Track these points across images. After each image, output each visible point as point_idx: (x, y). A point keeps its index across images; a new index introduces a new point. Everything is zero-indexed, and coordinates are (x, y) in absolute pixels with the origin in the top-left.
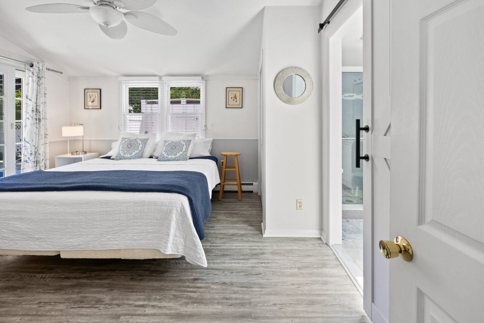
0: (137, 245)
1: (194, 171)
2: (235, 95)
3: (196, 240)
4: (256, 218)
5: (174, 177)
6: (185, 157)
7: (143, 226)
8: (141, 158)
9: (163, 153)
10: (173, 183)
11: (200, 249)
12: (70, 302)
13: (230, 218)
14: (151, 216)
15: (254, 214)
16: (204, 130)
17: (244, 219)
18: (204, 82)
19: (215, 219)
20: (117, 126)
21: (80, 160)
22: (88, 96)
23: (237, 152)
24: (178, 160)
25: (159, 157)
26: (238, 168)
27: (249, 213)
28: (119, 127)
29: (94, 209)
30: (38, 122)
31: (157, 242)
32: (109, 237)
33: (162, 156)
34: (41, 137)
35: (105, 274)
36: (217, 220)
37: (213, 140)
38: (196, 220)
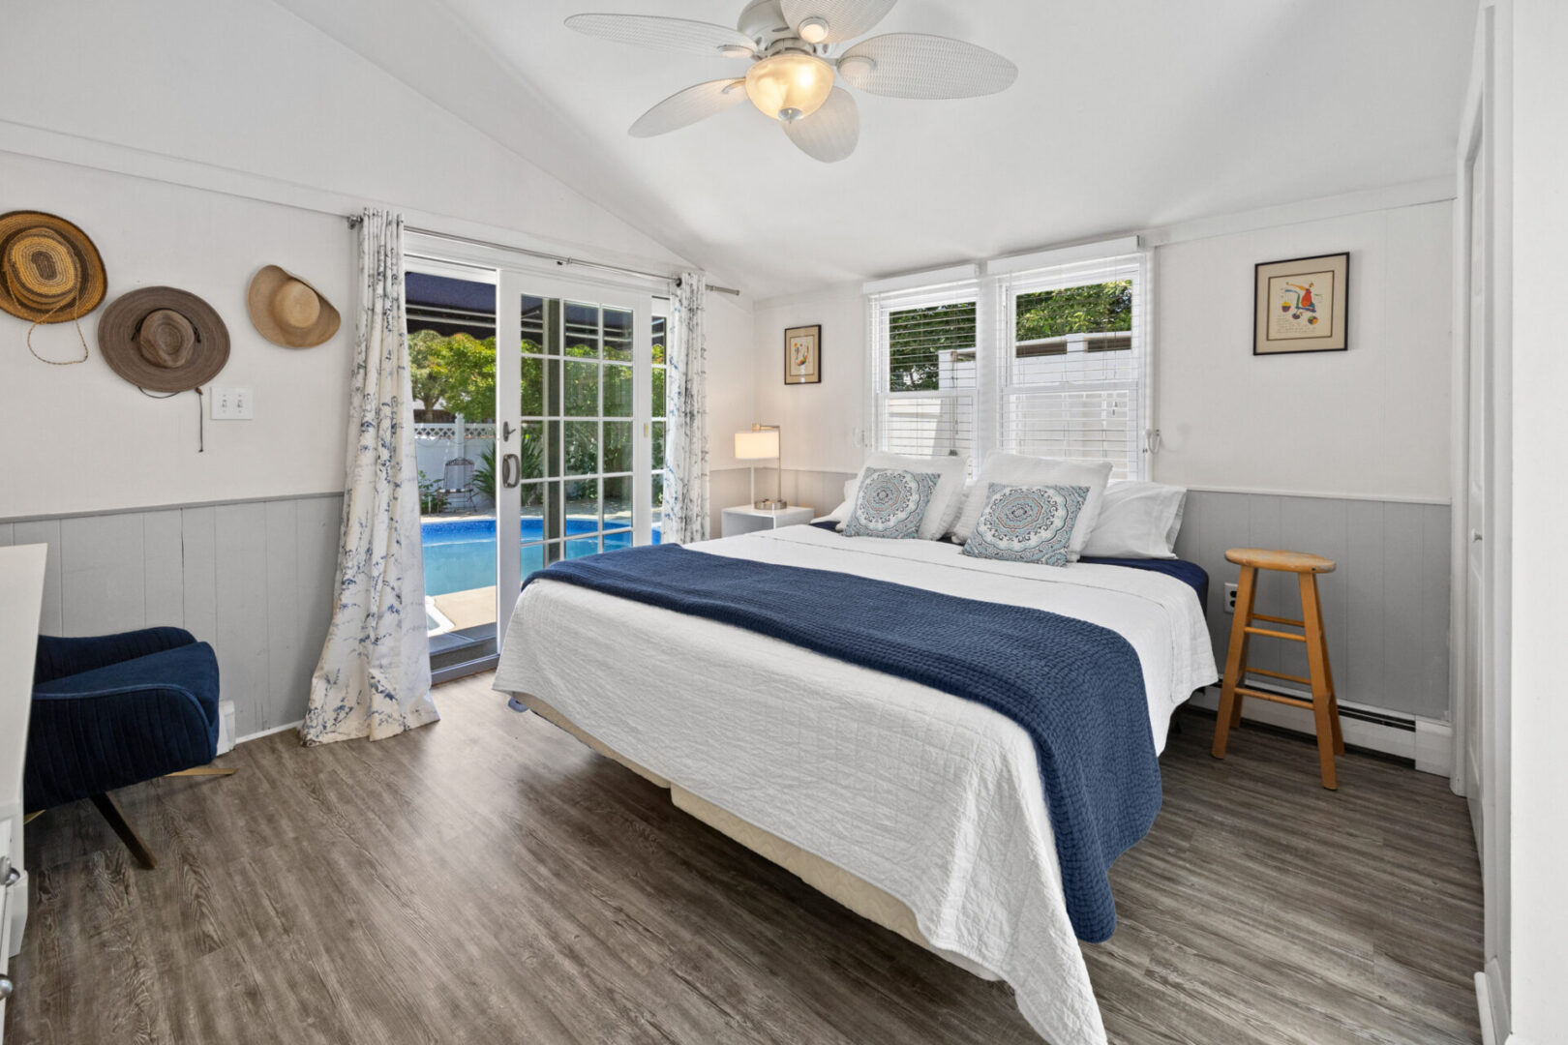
0: (844, 855)
1: (1083, 619)
2: (1302, 293)
3: (1061, 943)
4: (1436, 925)
5: (993, 633)
6: (1062, 551)
7: (865, 797)
8: (914, 538)
9: (983, 528)
10: (979, 660)
11: (1080, 994)
12: (672, 948)
13: (1267, 865)
14: (890, 768)
15: (1424, 897)
16: (1145, 451)
17: (1350, 902)
18: (1149, 254)
19: (1185, 844)
20: (857, 431)
21: (765, 524)
22: (793, 349)
23: (1314, 557)
24: (1033, 562)
25: (969, 541)
26: (1318, 635)
27: (1389, 878)
28: (863, 435)
29: (739, 690)
30: (688, 419)
31: (907, 875)
32: (771, 791)
33: (979, 539)
34: (694, 458)
35: (769, 902)
36: (1193, 850)
37: (1188, 491)
38: (1069, 844)
